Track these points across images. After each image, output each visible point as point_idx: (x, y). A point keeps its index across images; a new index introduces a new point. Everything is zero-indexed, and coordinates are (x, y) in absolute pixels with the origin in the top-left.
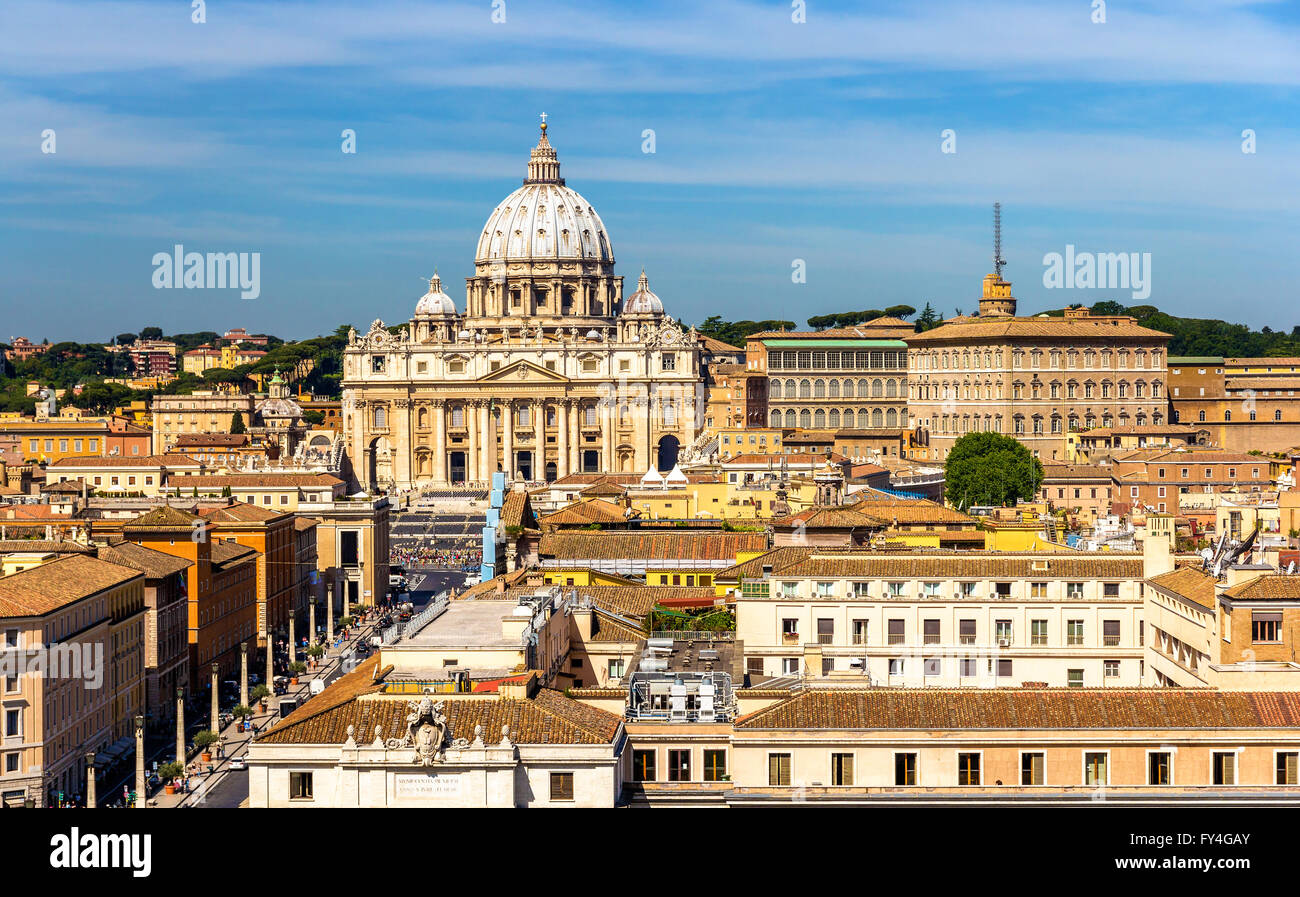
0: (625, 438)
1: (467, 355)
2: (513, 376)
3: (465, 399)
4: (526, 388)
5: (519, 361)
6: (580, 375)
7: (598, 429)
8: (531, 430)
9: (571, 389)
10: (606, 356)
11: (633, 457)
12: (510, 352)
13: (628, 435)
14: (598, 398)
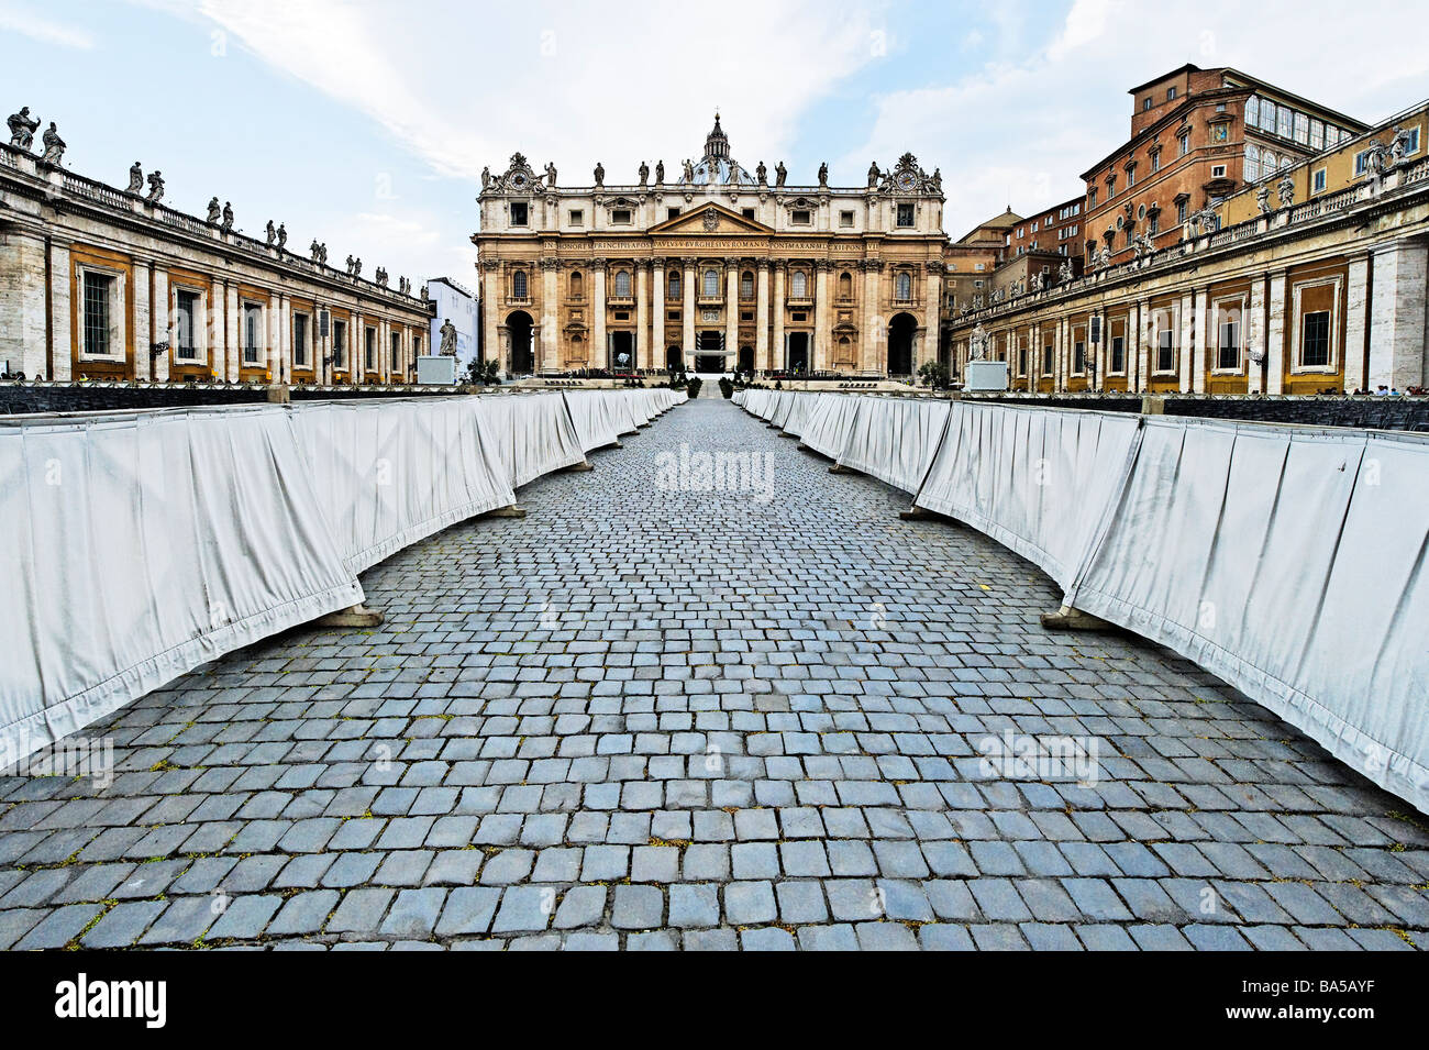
0: (845, 317)
1: (635, 199)
2: (697, 227)
3: (632, 260)
4: (716, 244)
5: (707, 204)
6: (788, 229)
7: (811, 303)
8: (721, 302)
9: (775, 247)
10: (823, 204)
11: (855, 341)
12: (694, 194)
13: (850, 313)
14: (812, 261)
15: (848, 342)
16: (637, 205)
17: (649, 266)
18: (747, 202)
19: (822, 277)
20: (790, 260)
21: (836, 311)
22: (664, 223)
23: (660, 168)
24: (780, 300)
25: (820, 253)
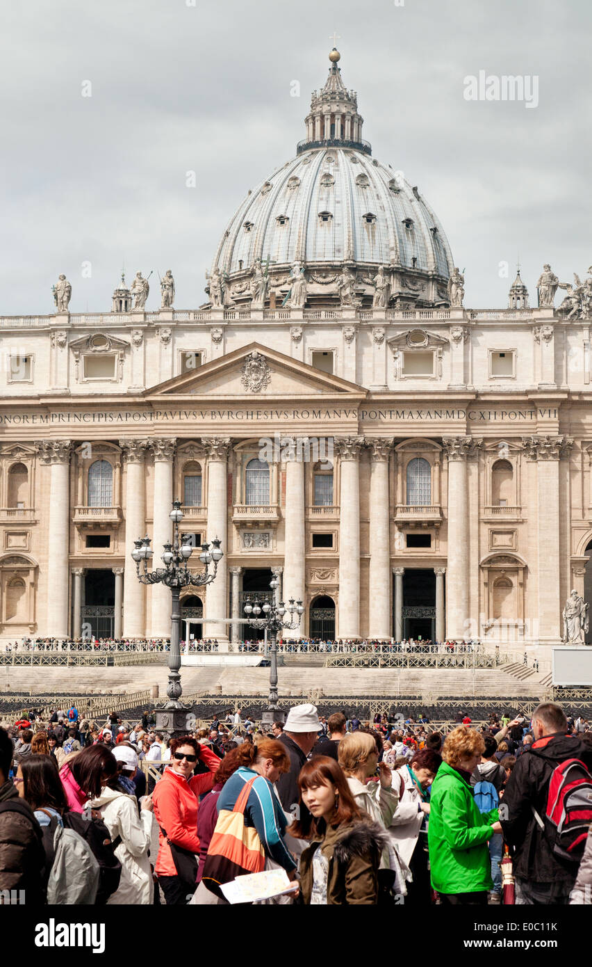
0: (502, 540)
1: (127, 338)
2: (232, 387)
3: (116, 442)
4: (264, 415)
5: (248, 347)
6: (395, 386)
7: (438, 515)
8: (273, 516)
9: (371, 418)
10: (457, 339)
11: (523, 585)
12: (226, 328)
13: (511, 532)
14: (439, 440)
16: (126, 347)
17: (147, 453)
18: (321, 340)
20: (398, 441)
22: (174, 380)
25: (452, 427)
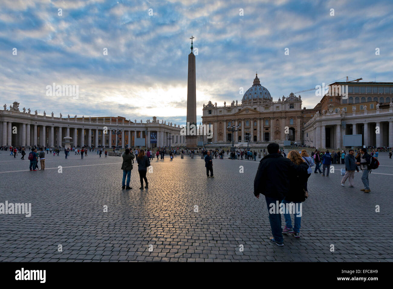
2: (244, 113)
3: (231, 120)
4: (249, 116)
5: (246, 108)
6: (264, 111)
8: (249, 127)
9: (261, 115)
10: (272, 105)
11: (280, 134)
12: (244, 106)
13: (279, 128)
14: (269, 117)
15: (278, 134)
16: (232, 109)
17: (235, 121)
18: (255, 107)
19: (272, 121)
21: (275, 128)
22: (238, 112)
23: (237, 102)
24: (262, 126)
25: (271, 116)
